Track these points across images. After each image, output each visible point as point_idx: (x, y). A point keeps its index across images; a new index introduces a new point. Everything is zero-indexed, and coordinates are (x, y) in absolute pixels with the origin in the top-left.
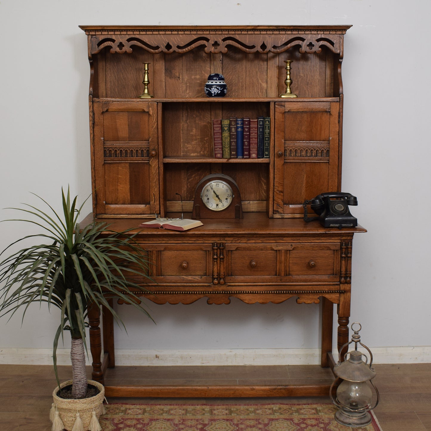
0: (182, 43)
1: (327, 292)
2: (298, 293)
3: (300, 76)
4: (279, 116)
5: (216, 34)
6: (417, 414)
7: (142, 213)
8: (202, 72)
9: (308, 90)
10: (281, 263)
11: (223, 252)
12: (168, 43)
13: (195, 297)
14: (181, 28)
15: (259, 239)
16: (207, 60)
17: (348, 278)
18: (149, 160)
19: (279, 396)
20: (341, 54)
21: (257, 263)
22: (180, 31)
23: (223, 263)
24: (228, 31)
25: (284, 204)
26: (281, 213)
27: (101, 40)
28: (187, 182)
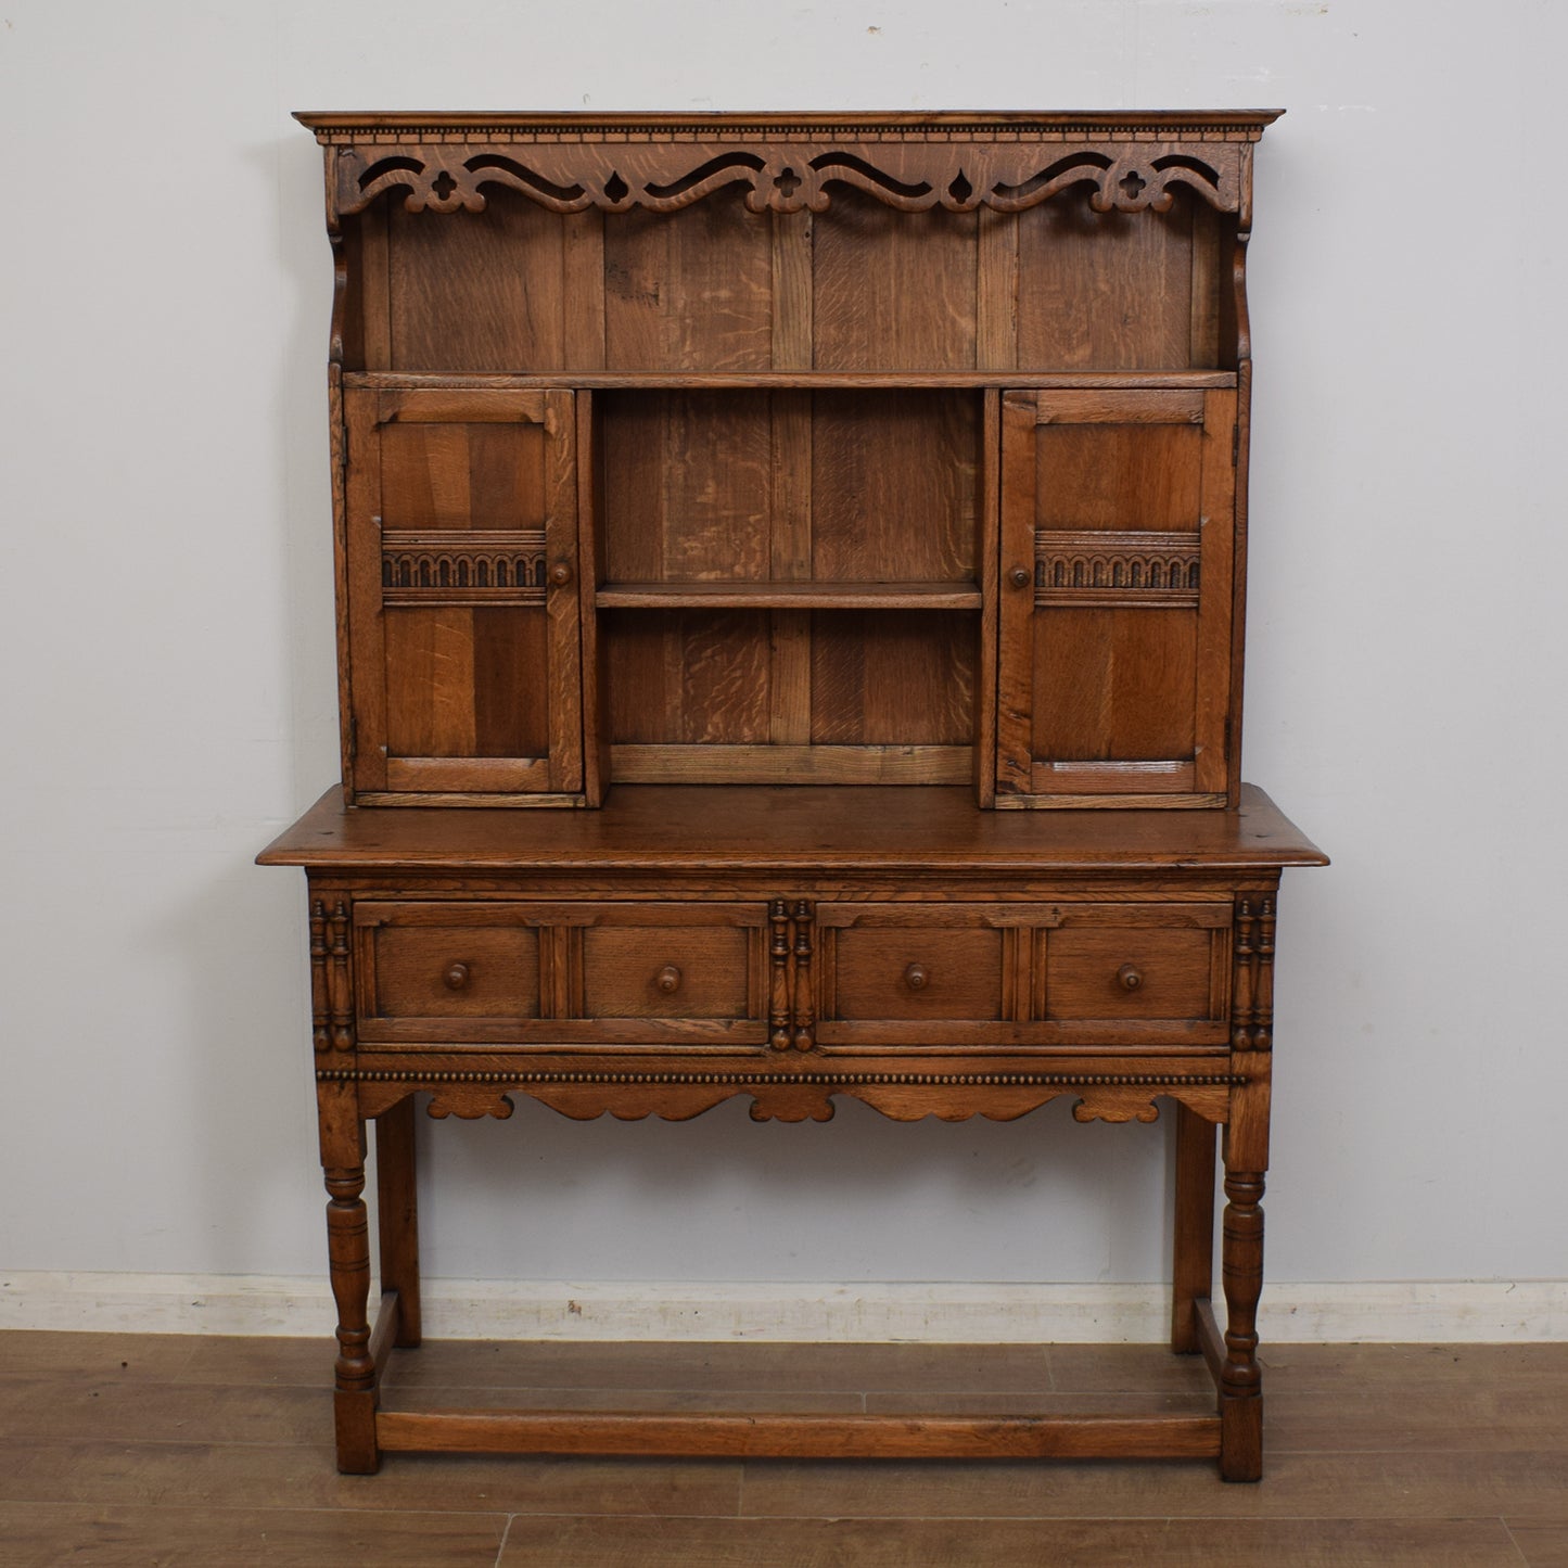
0: (667, 175)
1: (1183, 1079)
2: (1077, 1082)
3: (1096, 291)
4: (1015, 439)
5: (787, 142)
6: (1510, 1528)
7: (521, 789)
8: (738, 275)
9: (1126, 345)
10: (1017, 975)
11: (807, 934)
13: (705, 1095)
14: (660, 121)
15: (940, 886)
16: (757, 233)
17: (1262, 1031)
18: (544, 599)
19: (1008, 1454)
20: (1243, 214)
21: (928, 973)
22: (659, 131)
23: (808, 972)
24: (830, 130)
25: (1032, 761)
26: (1024, 793)
27: (371, 163)
28: (684, 674)
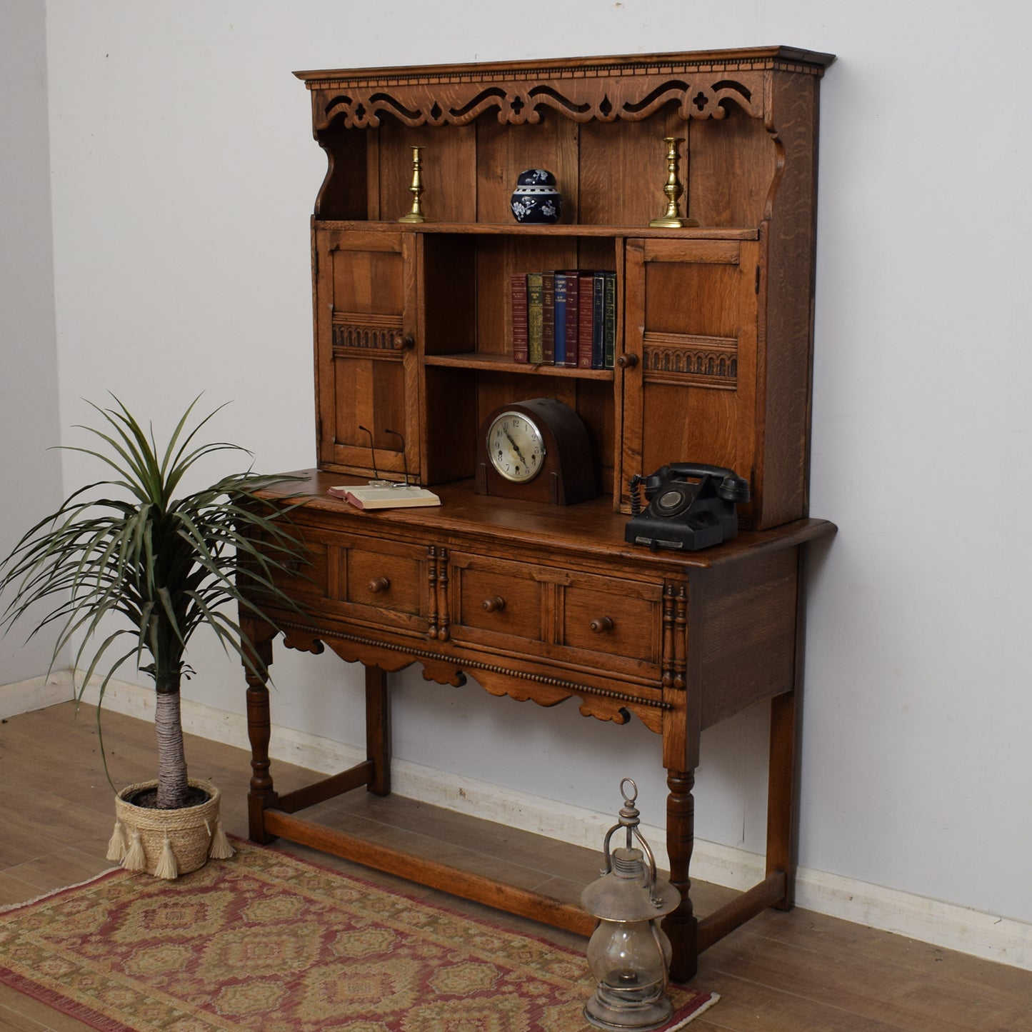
0: (459, 102)
1: (635, 699)
3: (734, 173)
4: (634, 272)
5: (516, 80)
7: (392, 470)
9: (751, 209)
10: (548, 613)
11: (447, 569)
12: (436, 103)
13: (400, 659)
15: (508, 550)
17: (679, 675)
18: (402, 358)
20: (766, 120)
22: (454, 76)
23: (445, 592)
24: (535, 71)
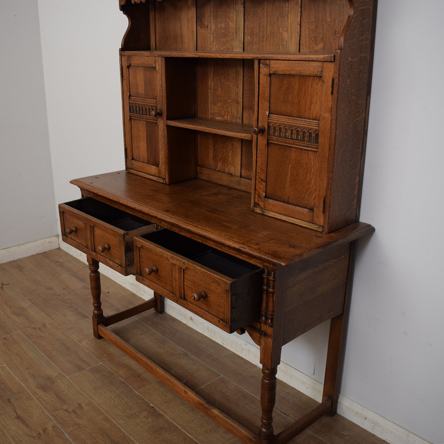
3: (326, 21)
7: (154, 175)
8: (226, 19)
17: (269, 320)
18: (157, 120)
25: (265, 198)
26: (262, 208)
28: (213, 149)
